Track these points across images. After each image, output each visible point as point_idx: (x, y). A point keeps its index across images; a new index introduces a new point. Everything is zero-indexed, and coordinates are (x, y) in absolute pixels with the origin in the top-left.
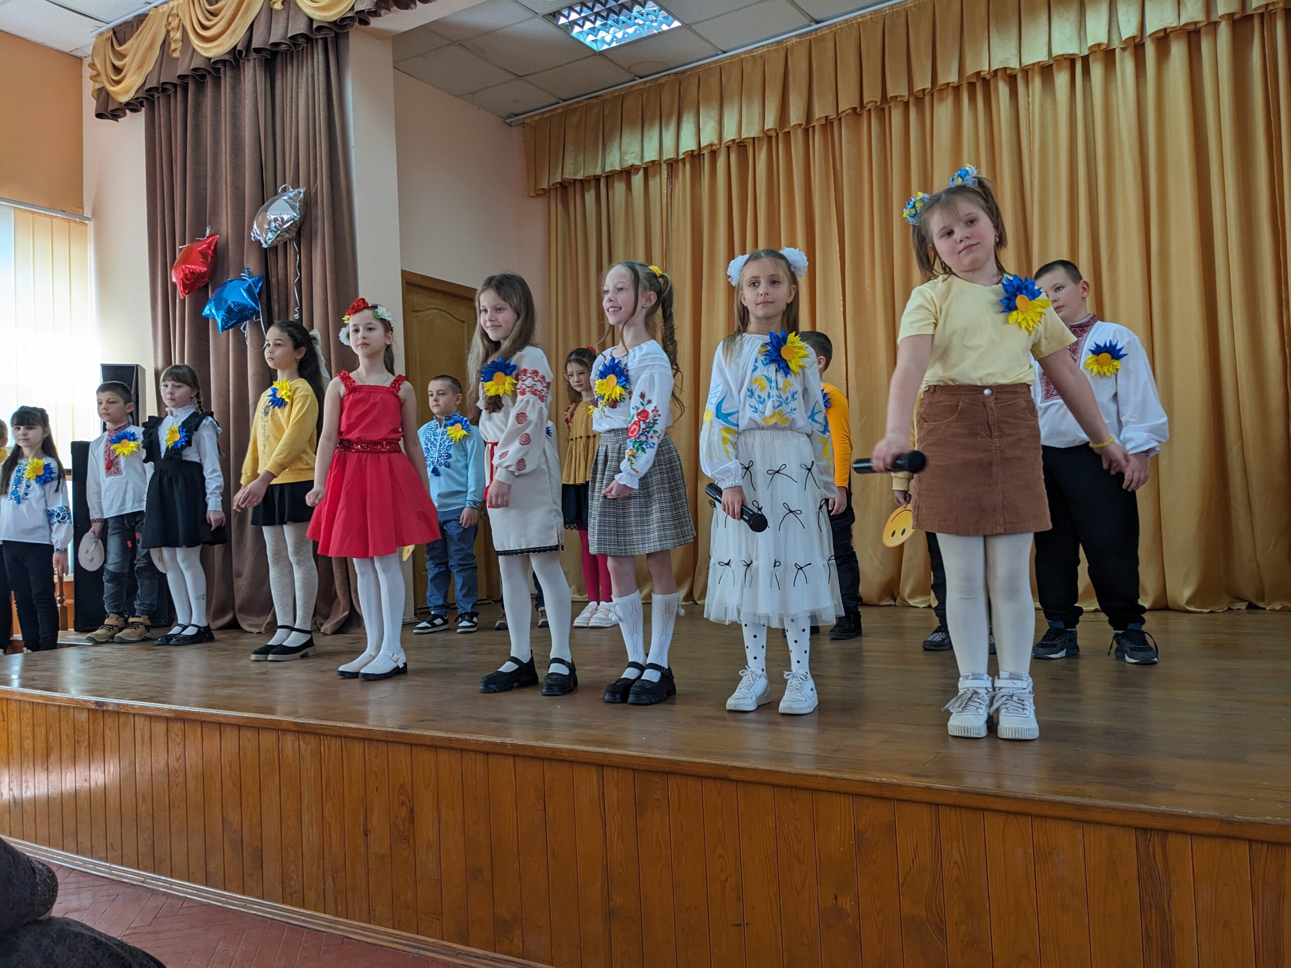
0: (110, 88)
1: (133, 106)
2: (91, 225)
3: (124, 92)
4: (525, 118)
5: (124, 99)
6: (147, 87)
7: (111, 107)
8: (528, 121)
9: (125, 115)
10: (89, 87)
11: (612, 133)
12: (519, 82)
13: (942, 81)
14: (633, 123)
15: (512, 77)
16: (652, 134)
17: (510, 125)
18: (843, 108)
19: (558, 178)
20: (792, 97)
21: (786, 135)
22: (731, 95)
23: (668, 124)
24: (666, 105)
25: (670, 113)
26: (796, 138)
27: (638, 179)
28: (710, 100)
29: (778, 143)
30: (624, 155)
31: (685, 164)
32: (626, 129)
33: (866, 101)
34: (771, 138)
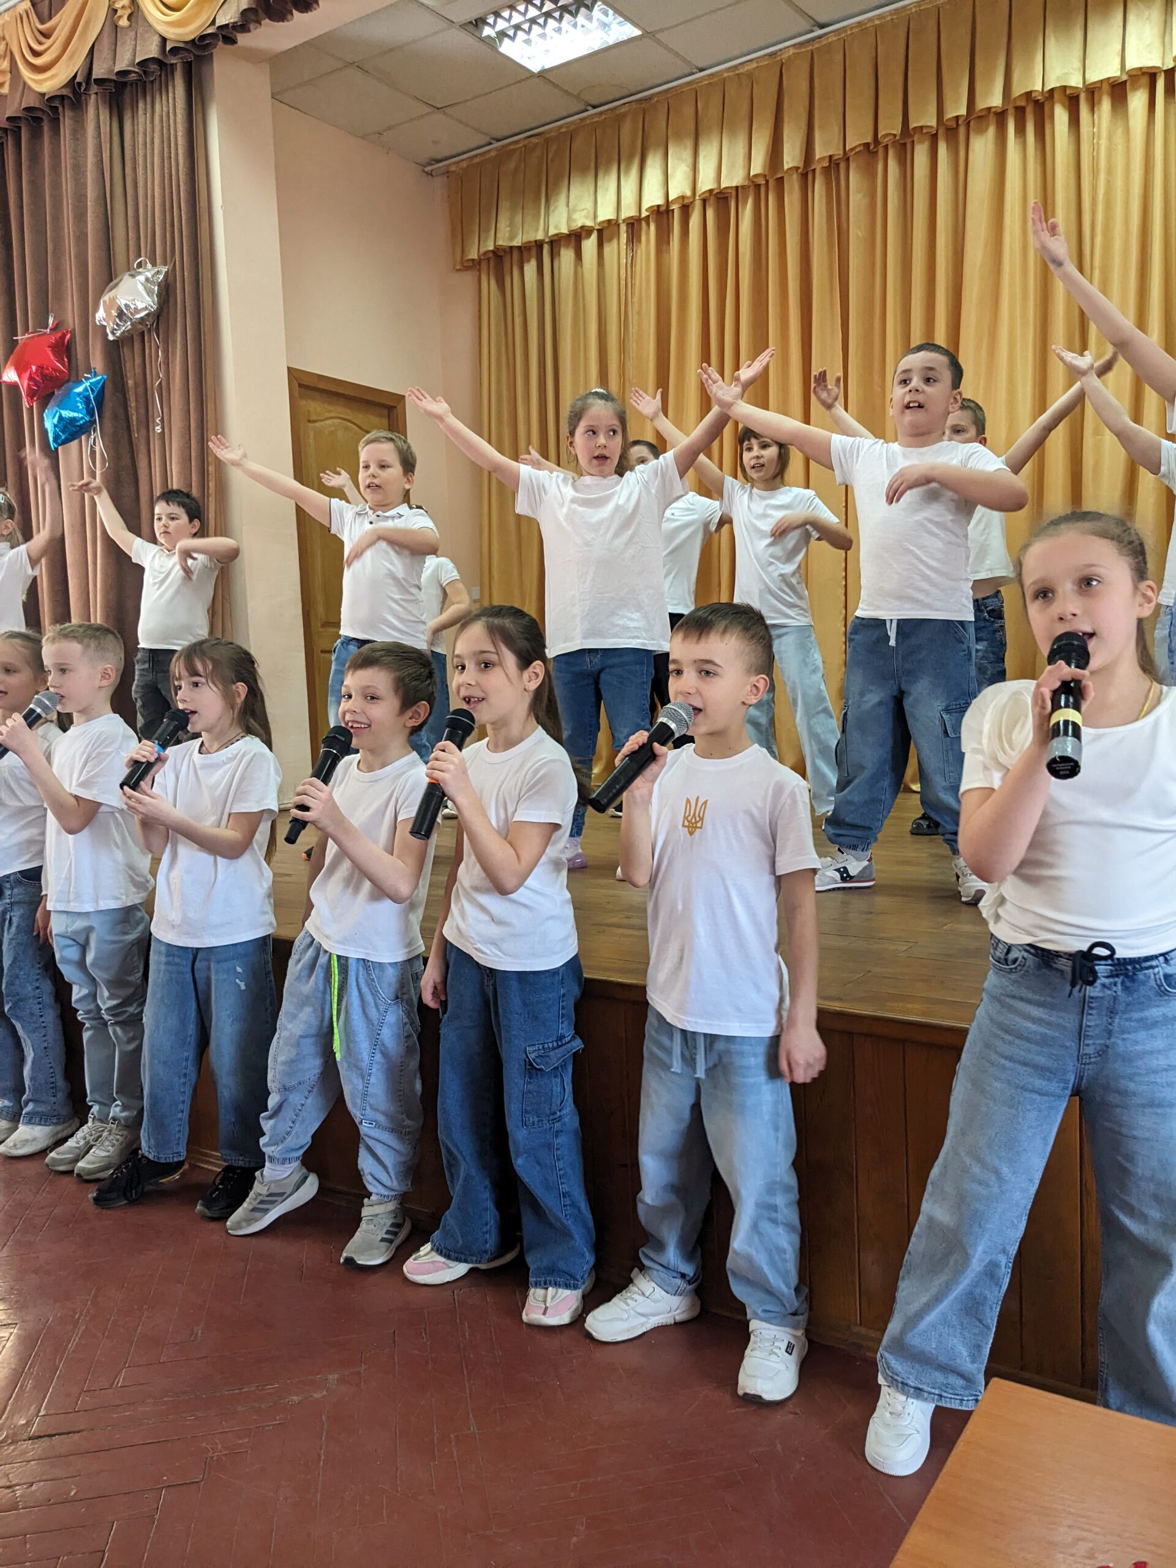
4: (448, 166)
8: (452, 169)
11: (557, 183)
12: (439, 117)
13: (981, 104)
14: (584, 171)
15: (429, 110)
16: (608, 184)
17: (430, 174)
18: (851, 144)
19: (489, 245)
20: (787, 130)
21: (778, 182)
22: (709, 129)
23: (628, 169)
24: (626, 144)
25: (630, 155)
26: (790, 186)
27: (589, 245)
28: (682, 136)
29: (765, 193)
30: (573, 211)
31: (649, 223)
32: (576, 178)
33: (882, 134)
34: (759, 188)
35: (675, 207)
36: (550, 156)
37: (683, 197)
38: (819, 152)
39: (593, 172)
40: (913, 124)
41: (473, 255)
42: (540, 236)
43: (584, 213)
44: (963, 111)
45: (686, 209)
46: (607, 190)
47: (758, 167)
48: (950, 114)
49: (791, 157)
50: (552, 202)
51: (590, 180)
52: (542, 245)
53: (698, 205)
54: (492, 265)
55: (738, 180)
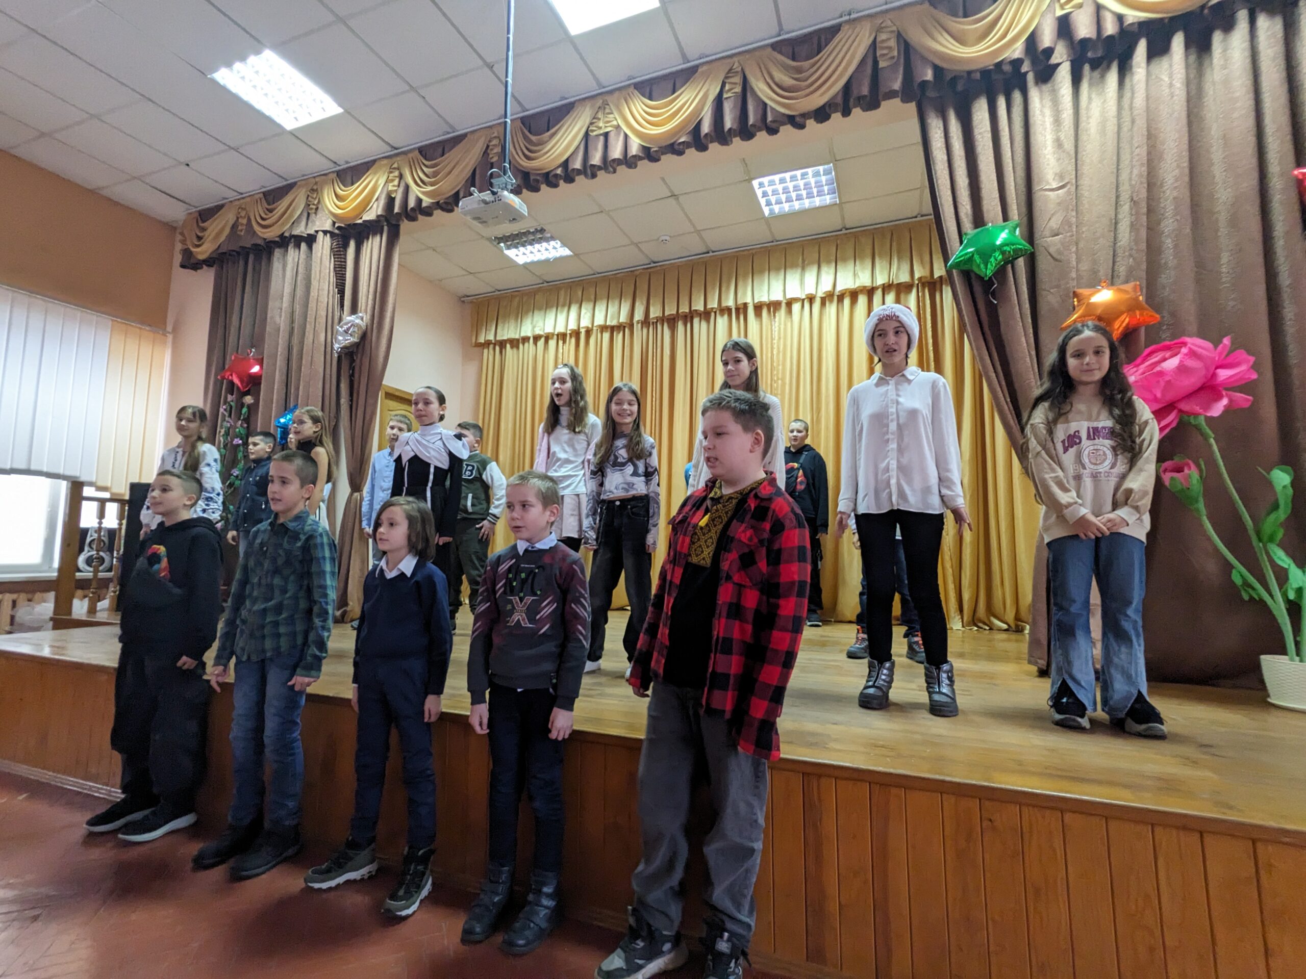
0: (193, 250)
1: (208, 262)
2: (170, 337)
3: (203, 251)
4: (472, 298)
5: (201, 257)
6: (220, 251)
7: (193, 261)
8: (475, 300)
9: (202, 268)
10: (179, 247)
11: (527, 312)
12: (471, 276)
13: (724, 304)
14: (540, 309)
15: (465, 273)
16: (551, 316)
17: (463, 302)
18: (667, 313)
19: (491, 337)
20: (637, 304)
21: (631, 326)
22: (601, 299)
23: (562, 312)
24: (561, 300)
25: (563, 306)
26: (637, 328)
27: (541, 343)
28: (589, 300)
29: (627, 330)
30: (534, 327)
31: (571, 337)
32: (536, 312)
33: (680, 311)
34: (624, 327)
35: (583, 331)
36: (524, 301)
37: (588, 327)
38: (652, 315)
39: (544, 311)
40: (693, 308)
41: (482, 340)
42: (517, 337)
43: (539, 328)
44: (716, 306)
45: (588, 332)
46: (550, 319)
47: (623, 318)
48: (709, 306)
49: (639, 315)
50: (524, 320)
51: (542, 312)
52: (518, 340)
53: (594, 331)
54: (491, 346)
55: (614, 323)
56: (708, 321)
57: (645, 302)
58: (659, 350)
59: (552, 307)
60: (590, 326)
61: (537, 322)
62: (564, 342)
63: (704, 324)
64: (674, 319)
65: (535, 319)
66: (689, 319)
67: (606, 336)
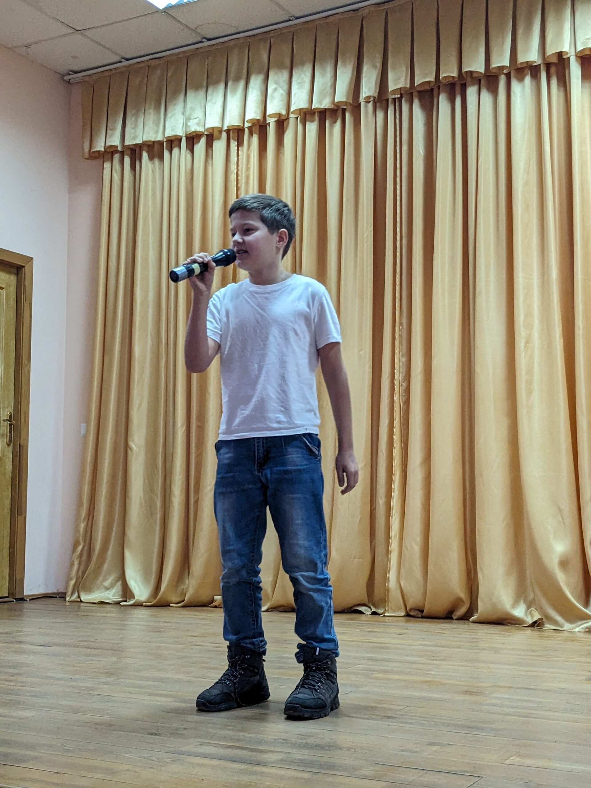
4: (84, 76)
8: (87, 79)
11: (175, 94)
12: (78, 36)
13: (521, 59)
14: (197, 88)
15: (68, 30)
16: (215, 98)
17: (69, 82)
18: (418, 81)
19: (115, 141)
20: (366, 68)
21: (356, 108)
22: (303, 64)
23: (234, 91)
24: (233, 69)
25: (237, 79)
26: (366, 110)
27: (200, 147)
28: (280, 67)
29: (348, 115)
30: (188, 119)
31: (251, 134)
32: (190, 94)
33: (442, 75)
34: (344, 111)
35: (272, 121)
36: (169, 74)
37: (280, 115)
38: (392, 86)
39: (205, 90)
40: (465, 69)
41: (100, 146)
42: (159, 138)
43: (196, 121)
44: (507, 63)
45: (281, 124)
46: (215, 103)
47: (341, 95)
48: (495, 64)
49: (368, 88)
50: (170, 109)
51: (202, 93)
52: (161, 143)
53: (292, 121)
54: (117, 157)
55: (326, 104)
56: (494, 91)
57: (379, 65)
58: (405, 148)
59: (217, 82)
60: (284, 112)
61: (192, 109)
62: (240, 144)
63: (486, 97)
64: (432, 90)
65: (189, 104)
66: (458, 89)
67: (312, 128)
